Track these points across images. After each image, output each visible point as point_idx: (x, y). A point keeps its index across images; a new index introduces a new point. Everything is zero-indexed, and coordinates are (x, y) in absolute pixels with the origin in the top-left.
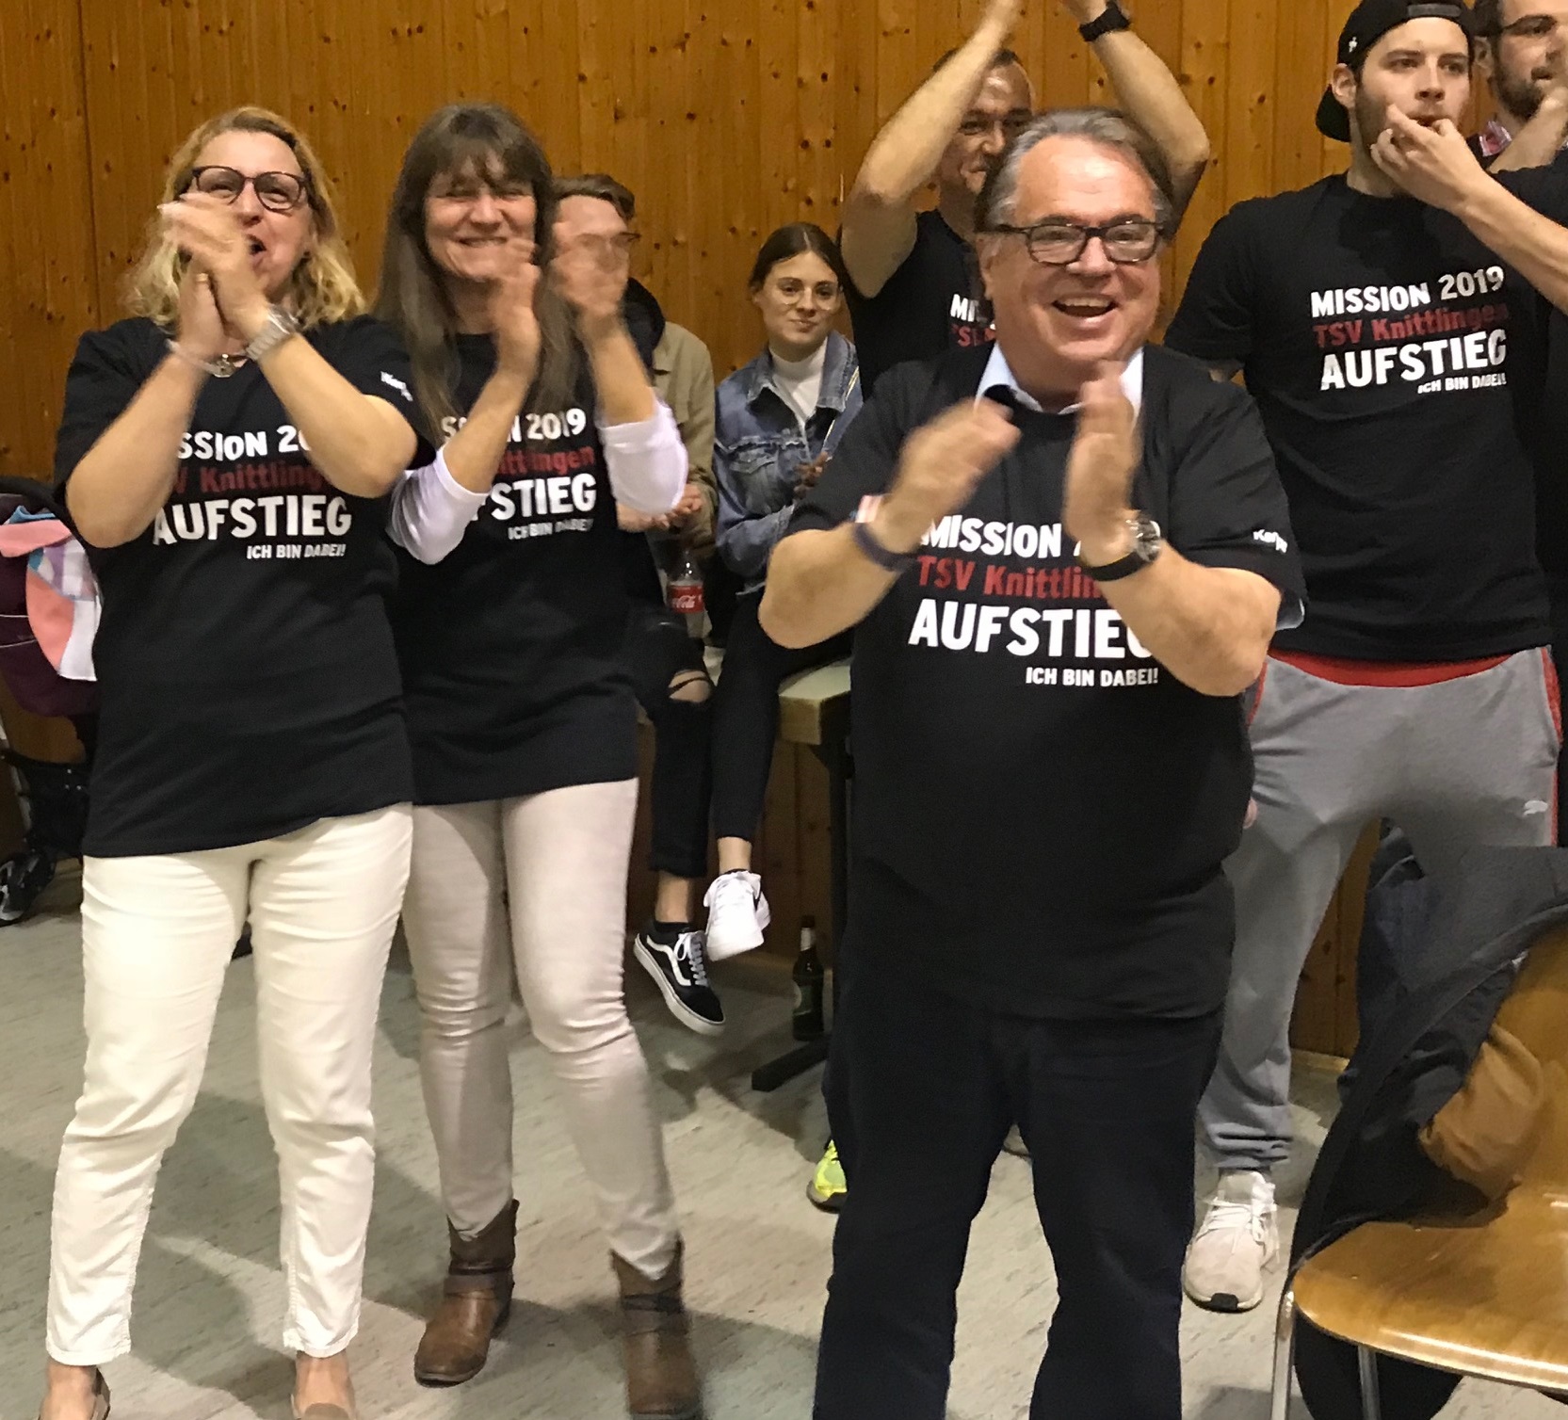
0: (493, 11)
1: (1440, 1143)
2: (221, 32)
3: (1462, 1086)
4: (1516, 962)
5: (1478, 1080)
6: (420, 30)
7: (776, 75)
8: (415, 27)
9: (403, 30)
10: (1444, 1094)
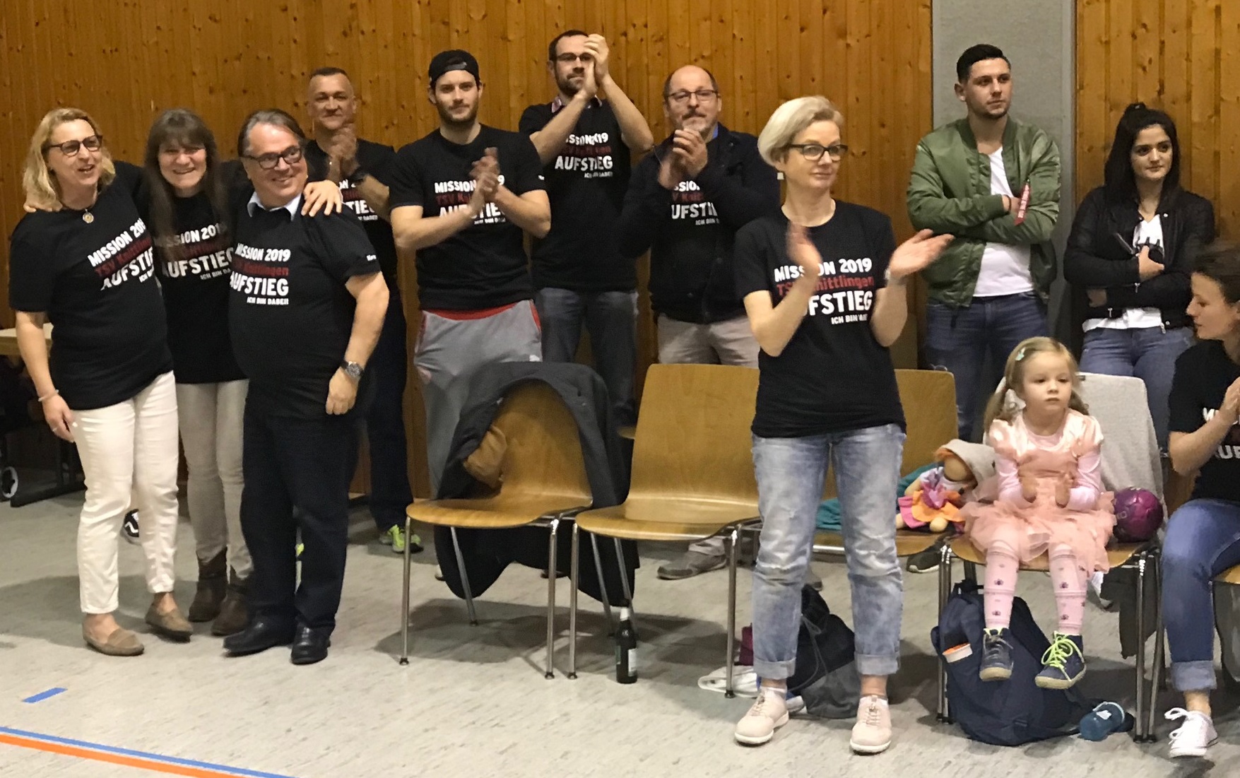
0: (151, 42)
1: (470, 466)
2: (18, 51)
3: (479, 446)
4: (498, 402)
5: (484, 444)
6: (116, 50)
7: (282, 73)
8: (114, 48)
9: (108, 51)
10: (472, 450)
